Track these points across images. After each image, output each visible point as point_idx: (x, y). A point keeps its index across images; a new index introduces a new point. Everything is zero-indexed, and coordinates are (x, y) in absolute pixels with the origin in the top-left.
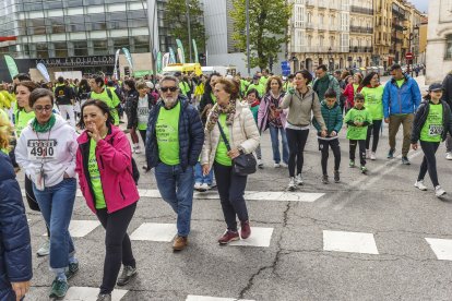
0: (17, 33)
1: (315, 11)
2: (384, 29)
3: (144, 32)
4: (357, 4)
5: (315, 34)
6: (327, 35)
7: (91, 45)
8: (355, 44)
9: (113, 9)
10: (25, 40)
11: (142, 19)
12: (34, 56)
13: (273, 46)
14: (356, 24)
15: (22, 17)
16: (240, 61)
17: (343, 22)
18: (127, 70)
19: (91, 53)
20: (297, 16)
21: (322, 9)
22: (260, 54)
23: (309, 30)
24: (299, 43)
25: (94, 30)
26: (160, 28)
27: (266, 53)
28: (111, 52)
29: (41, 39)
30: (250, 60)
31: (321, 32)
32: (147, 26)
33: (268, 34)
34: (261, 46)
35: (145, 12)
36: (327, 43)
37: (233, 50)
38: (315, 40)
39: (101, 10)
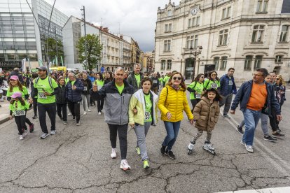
1: (111, 49)
2: (134, 57)
3: (35, 52)
4: (125, 47)
5: (111, 58)
6: (115, 58)
7: (6, 56)
8: (125, 62)
9: (18, 40)
11: (34, 46)
13: (94, 61)
14: (125, 55)
16: (81, 67)
17: (120, 54)
18: (27, 69)
19: (7, 60)
20: (102, 51)
21: (113, 48)
22: (89, 64)
23: (109, 56)
25: (8, 49)
26: (42, 51)
27: (92, 63)
28: (18, 60)
30: (85, 66)
31: (113, 57)
32: (36, 49)
33: (92, 56)
34: (90, 61)
35: (35, 42)
36: (114, 62)
37: (77, 62)
38: (111, 60)
39: (12, 40)
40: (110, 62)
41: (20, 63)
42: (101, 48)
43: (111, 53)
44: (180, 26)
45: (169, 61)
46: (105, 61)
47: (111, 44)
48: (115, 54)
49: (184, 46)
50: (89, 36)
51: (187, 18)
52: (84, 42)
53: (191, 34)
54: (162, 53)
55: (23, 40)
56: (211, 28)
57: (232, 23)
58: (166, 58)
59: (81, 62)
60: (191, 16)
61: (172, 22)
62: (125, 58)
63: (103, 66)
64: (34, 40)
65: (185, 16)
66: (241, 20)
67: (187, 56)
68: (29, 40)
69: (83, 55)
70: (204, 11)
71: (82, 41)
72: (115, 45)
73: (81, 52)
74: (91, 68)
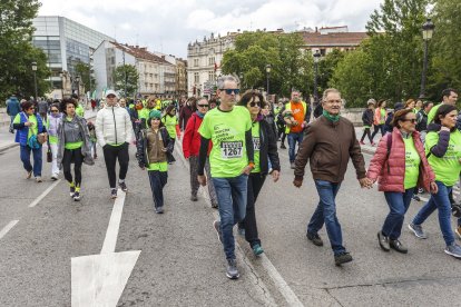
40: (149, 90)
42: (137, 77)
43: (149, 79)
44: (204, 62)
45: (199, 90)
46: (143, 89)
47: (148, 71)
48: (154, 81)
49: (207, 79)
51: (208, 57)
54: (193, 84)
61: (198, 58)
62: (166, 84)
64: (59, 65)
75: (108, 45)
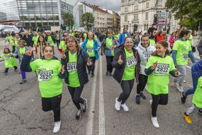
0: (19, 19)
4: (108, 17)
7: (42, 24)
8: (108, 26)
10: (22, 21)
11: (57, 18)
12: (25, 26)
13: (91, 26)
14: (108, 21)
15: (21, 15)
16: (83, 29)
17: (105, 22)
19: (43, 26)
20: (96, 20)
21: (101, 18)
23: (98, 23)
24: (96, 26)
27: (89, 27)
28: (48, 26)
29: (27, 22)
31: (101, 23)
32: (58, 20)
33: (89, 23)
34: (88, 26)
35: (58, 17)
36: (102, 26)
37: (81, 26)
38: (100, 25)
39: (45, 15)
40: (100, 26)
41: (50, 27)
42: (94, 19)
43: (100, 21)
44: (131, 9)
45: (127, 26)
47: (99, 16)
48: (102, 21)
49: (133, 19)
50: (87, 13)
51: (134, 6)
52: (84, 16)
53: (135, 13)
54: (124, 22)
55: (51, 15)
56: (143, 11)
57: (149, 10)
58: (126, 24)
59: (83, 26)
60: (135, 5)
61: (127, 7)
62: (108, 23)
63: (95, 28)
64: (57, 15)
65: (133, 4)
66: (152, 9)
67: (134, 24)
68: (55, 15)
69: (85, 23)
70: (140, 3)
71: (84, 15)
72: (102, 16)
73: (83, 21)
74: (88, 30)
75: (80, 3)
